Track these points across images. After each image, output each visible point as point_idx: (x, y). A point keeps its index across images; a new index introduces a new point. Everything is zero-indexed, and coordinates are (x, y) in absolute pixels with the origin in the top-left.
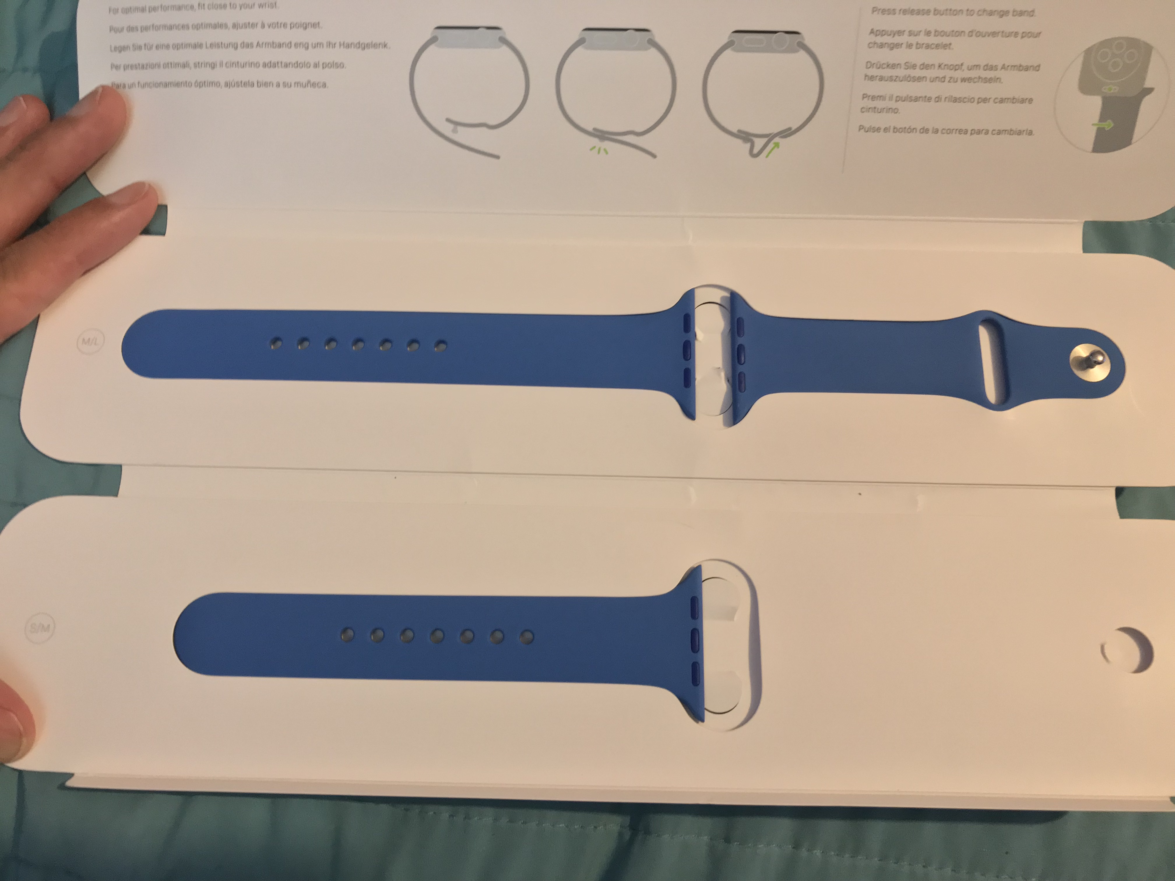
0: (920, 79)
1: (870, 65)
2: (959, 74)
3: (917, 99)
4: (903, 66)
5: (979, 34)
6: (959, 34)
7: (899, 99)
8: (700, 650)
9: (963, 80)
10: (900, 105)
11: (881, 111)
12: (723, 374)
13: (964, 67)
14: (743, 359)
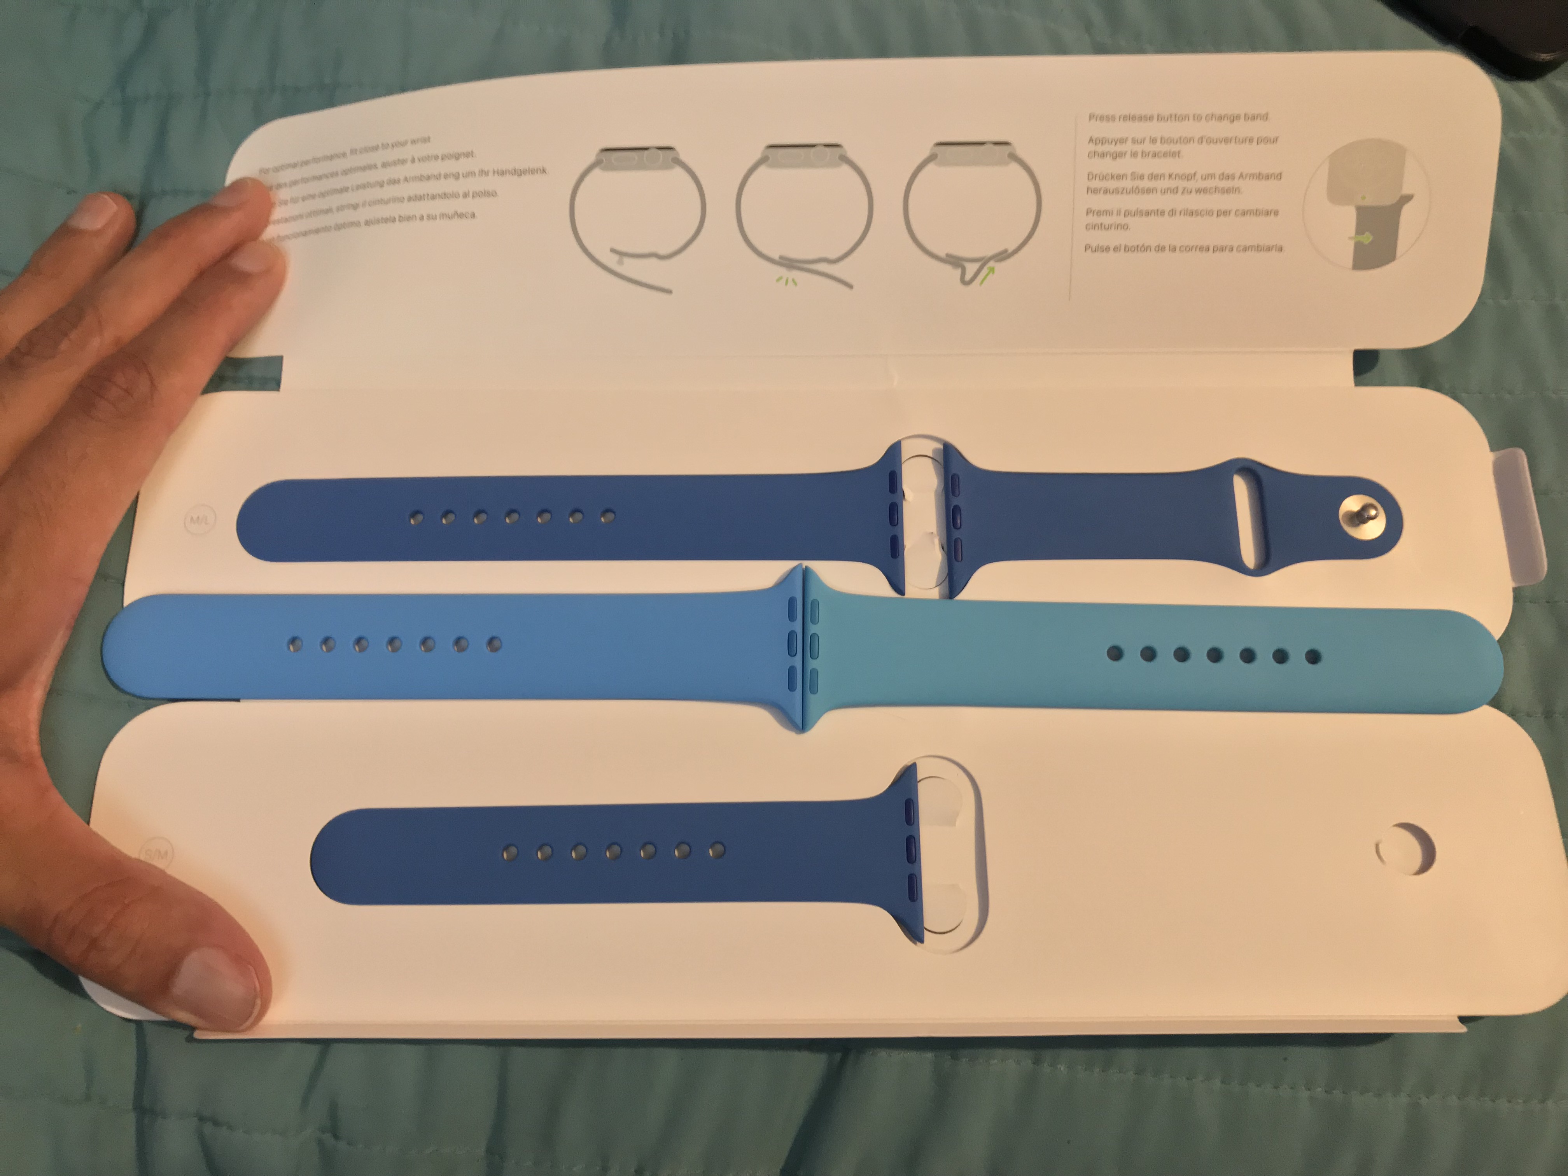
0: (1149, 191)
1: (1091, 176)
2: (1191, 185)
3: (1148, 214)
4: (1129, 177)
5: (1210, 141)
6: (1189, 140)
7: (1127, 213)
8: (917, 859)
9: (1198, 191)
10: (1129, 220)
11: (1108, 228)
12: (937, 541)
13: (1198, 176)
14: (959, 521)
